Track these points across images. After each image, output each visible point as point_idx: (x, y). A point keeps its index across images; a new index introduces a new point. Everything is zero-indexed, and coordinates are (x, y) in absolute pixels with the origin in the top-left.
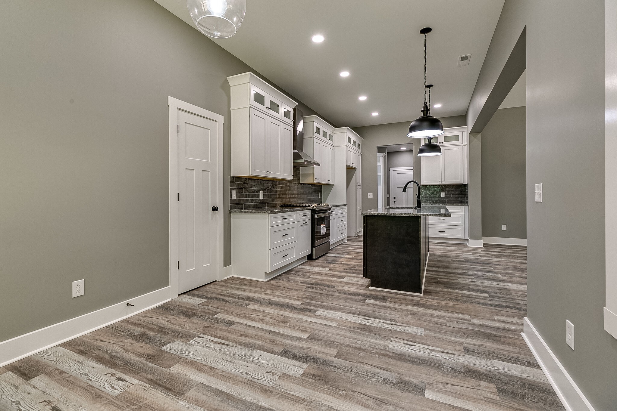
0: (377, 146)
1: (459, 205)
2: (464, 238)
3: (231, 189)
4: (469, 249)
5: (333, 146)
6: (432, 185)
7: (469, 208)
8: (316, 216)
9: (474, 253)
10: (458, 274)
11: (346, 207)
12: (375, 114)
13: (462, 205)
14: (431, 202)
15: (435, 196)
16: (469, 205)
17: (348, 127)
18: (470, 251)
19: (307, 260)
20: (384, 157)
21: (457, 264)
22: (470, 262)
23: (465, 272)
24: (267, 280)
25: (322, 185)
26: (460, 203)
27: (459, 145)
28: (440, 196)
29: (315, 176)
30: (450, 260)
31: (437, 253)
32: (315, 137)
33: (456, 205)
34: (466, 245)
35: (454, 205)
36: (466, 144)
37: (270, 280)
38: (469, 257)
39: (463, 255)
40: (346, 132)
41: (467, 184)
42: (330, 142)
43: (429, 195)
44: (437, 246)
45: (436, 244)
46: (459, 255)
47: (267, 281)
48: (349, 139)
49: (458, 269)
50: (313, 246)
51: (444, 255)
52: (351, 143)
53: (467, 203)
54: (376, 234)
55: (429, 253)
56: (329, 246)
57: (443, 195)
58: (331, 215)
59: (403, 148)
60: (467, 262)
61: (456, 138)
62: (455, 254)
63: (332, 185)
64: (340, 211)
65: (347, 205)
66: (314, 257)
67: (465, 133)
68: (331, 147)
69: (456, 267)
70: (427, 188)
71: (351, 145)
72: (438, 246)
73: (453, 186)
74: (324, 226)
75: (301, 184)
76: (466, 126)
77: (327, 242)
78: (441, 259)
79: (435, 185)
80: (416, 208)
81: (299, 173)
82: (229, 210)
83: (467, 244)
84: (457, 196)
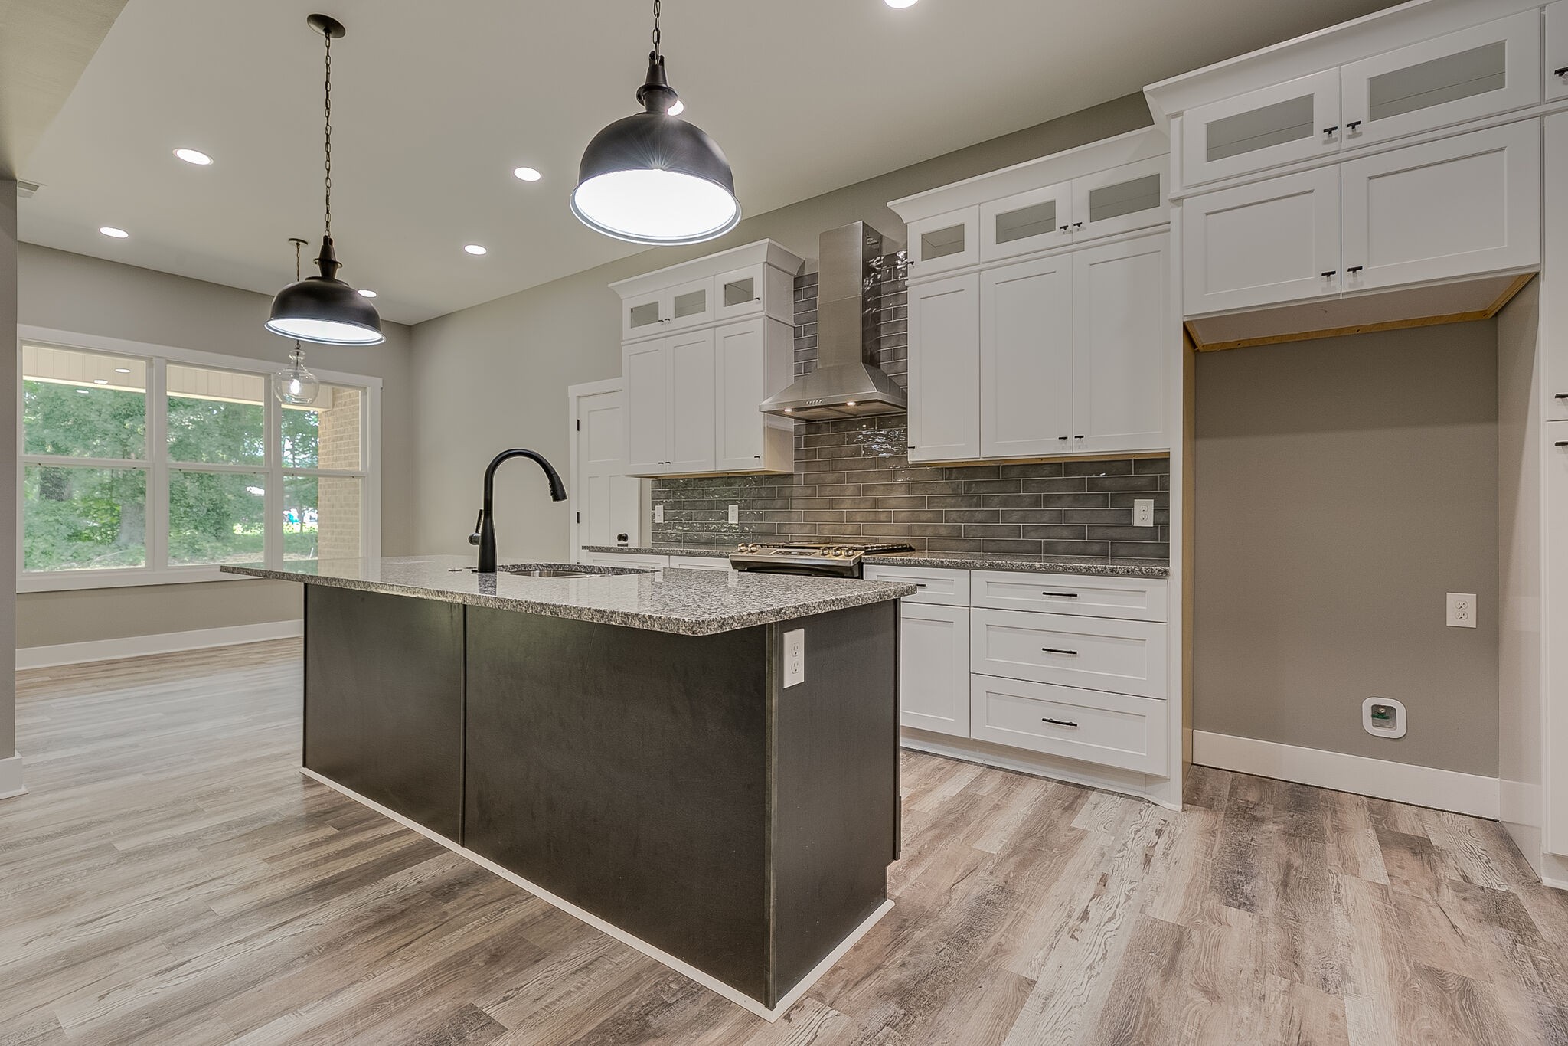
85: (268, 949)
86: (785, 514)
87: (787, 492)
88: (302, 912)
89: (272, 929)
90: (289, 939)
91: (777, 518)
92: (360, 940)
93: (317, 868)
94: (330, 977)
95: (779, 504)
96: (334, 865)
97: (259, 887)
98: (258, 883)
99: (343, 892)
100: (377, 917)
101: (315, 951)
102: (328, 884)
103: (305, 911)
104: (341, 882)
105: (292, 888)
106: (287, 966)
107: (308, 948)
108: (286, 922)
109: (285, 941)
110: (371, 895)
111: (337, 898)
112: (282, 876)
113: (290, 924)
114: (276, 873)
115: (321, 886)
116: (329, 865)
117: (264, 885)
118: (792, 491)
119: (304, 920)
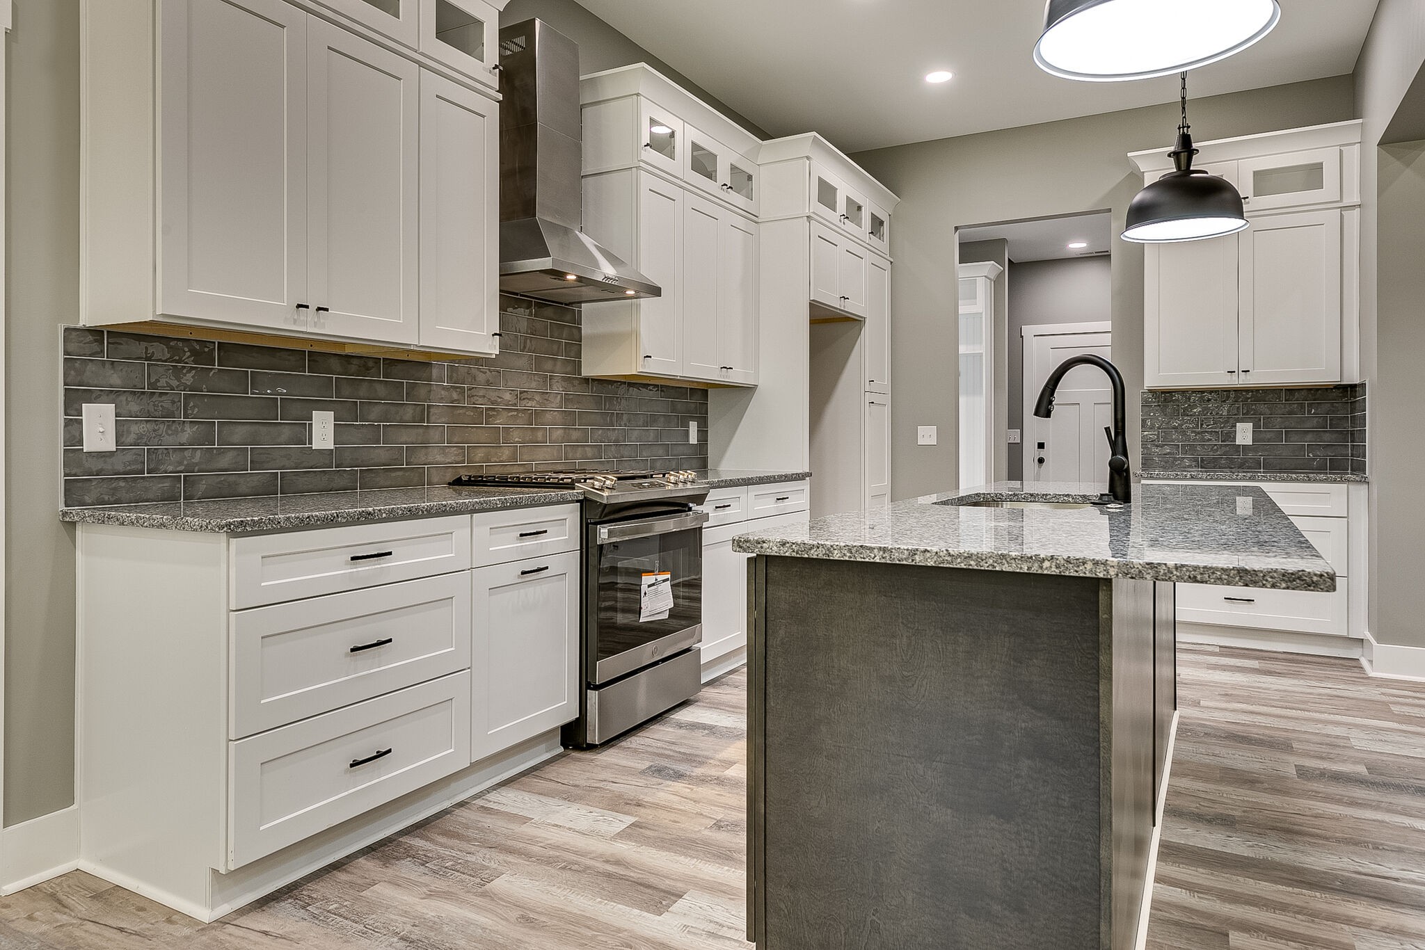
0: (956, 228)
1: (1321, 481)
2: (1345, 634)
3: (74, 399)
4: (1373, 693)
5: (753, 217)
6: (1195, 391)
7: (1375, 496)
8: (603, 533)
9: (1408, 719)
10: (1350, 888)
11: (805, 485)
12: (939, 77)
13: (1335, 481)
14: (1190, 466)
15: (1208, 436)
16: (1370, 479)
17: (814, 133)
18: (1381, 709)
19: (562, 749)
20: (997, 282)
21: (1328, 799)
22: (1400, 788)
23: (1382, 870)
24: (225, 909)
25: (707, 391)
26: (1321, 469)
27: (1325, 206)
28: (1231, 436)
29: (646, 346)
30: (1288, 766)
31: (1216, 713)
32: (642, 164)
33: (1309, 481)
34: (1354, 664)
35: (1296, 480)
36: (1356, 200)
37: (242, 912)
38: (1388, 749)
39: (1354, 733)
40: (808, 158)
41: (1363, 385)
42: (734, 197)
43: (1184, 433)
44: (1215, 667)
45: (1213, 660)
46: (1331, 730)
47: (222, 922)
48: (826, 194)
49: (1338, 841)
50: (587, 683)
51: (1254, 732)
52: (835, 210)
53: (1359, 468)
54: (820, 676)
55: (1177, 712)
56: (698, 669)
57: (1244, 434)
58: (705, 525)
59: (1077, 246)
60: (1385, 785)
61: (1312, 175)
62: (1311, 728)
63: (746, 391)
64: (769, 506)
65: (810, 475)
66: (594, 737)
67: (1353, 153)
68: (740, 222)
69: (1326, 823)
70: (1173, 401)
71: (834, 217)
72: (1224, 668)
73: (1291, 392)
74: (661, 577)
75: (587, 380)
76: (1360, 121)
77: (688, 650)
78: (1241, 759)
79: (1211, 391)
80: (1100, 502)
81: (575, 331)
82: (62, 507)
83: (1364, 662)
84: (1309, 437)
85: (1410, 868)
86: (421, 431)
87: (422, 392)
88: (1358, 876)
89: (1396, 880)
90: (1386, 864)
91: (406, 438)
92: (1329, 834)
93: (1305, 905)
94: (1371, 829)
95: (409, 413)
96: (1283, 897)
97: (1385, 925)
98: (1384, 929)
99: (1306, 869)
100: (1296, 837)
101: (1371, 847)
102: (1310, 884)
103: (1354, 875)
104: (1295, 878)
105: (1349, 901)
106: (1400, 850)
107: (1374, 852)
108: (1380, 877)
109: (1391, 866)
110: (1282, 853)
111: (1315, 868)
112: (1349, 921)
113: (1378, 874)
114: (1354, 929)
115: (1319, 886)
116: (1288, 900)
117: (1376, 923)
118: (430, 391)
119: (1360, 869)
